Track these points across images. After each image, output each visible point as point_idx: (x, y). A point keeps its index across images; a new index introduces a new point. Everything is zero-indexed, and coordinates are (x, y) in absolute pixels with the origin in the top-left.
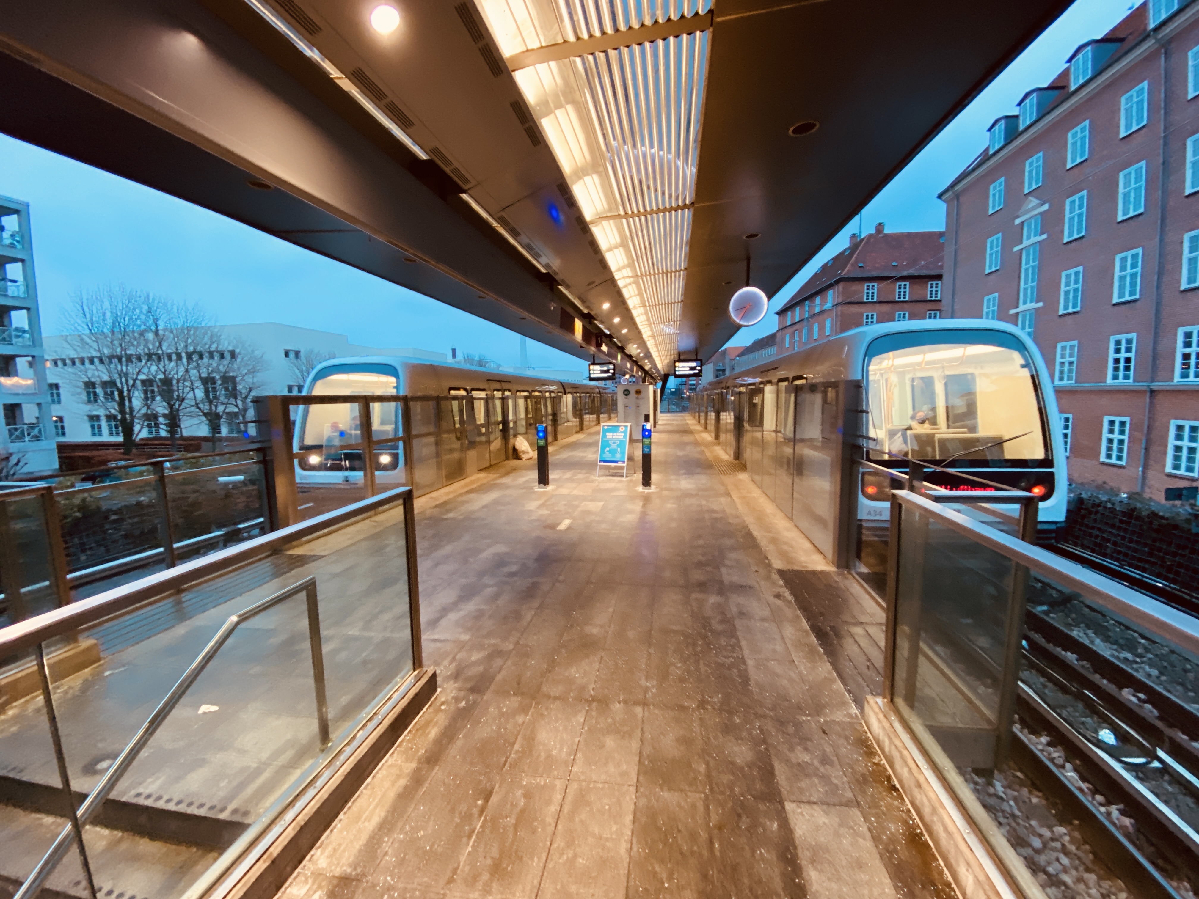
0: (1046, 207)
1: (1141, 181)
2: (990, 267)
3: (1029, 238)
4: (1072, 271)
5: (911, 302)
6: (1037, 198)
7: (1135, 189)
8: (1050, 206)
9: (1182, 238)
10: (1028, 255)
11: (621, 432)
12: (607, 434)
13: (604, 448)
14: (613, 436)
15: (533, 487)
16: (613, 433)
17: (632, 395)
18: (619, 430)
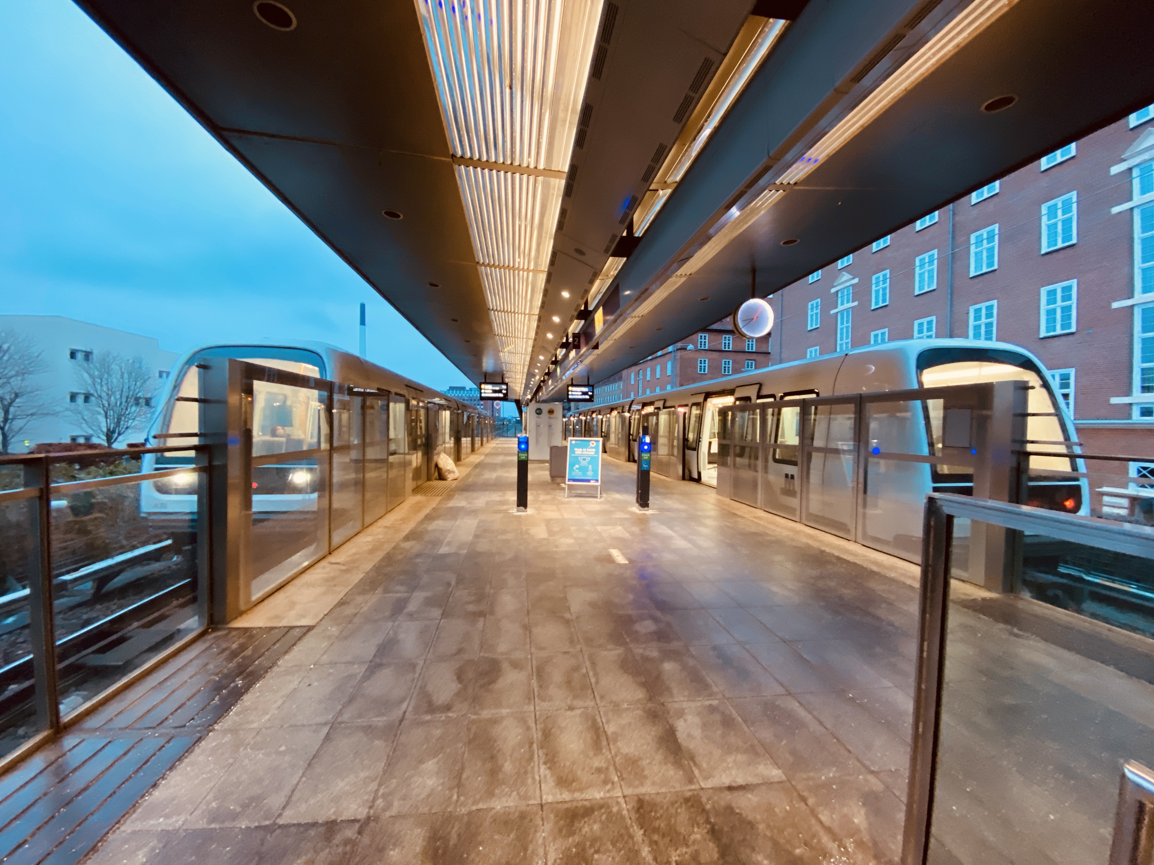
0: (856, 281)
1: (933, 265)
2: (812, 325)
3: (842, 304)
4: (879, 332)
5: (734, 352)
6: (849, 273)
7: (929, 271)
8: (859, 280)
9: (968, 310)
10: (842, 318)
11: (592, 448)
12: (576, 449)
13: (572, 465)
14: (583, 451)
15: (514, 510)
16: (582, 448)
17: (545, 414)
18: (589, 445)
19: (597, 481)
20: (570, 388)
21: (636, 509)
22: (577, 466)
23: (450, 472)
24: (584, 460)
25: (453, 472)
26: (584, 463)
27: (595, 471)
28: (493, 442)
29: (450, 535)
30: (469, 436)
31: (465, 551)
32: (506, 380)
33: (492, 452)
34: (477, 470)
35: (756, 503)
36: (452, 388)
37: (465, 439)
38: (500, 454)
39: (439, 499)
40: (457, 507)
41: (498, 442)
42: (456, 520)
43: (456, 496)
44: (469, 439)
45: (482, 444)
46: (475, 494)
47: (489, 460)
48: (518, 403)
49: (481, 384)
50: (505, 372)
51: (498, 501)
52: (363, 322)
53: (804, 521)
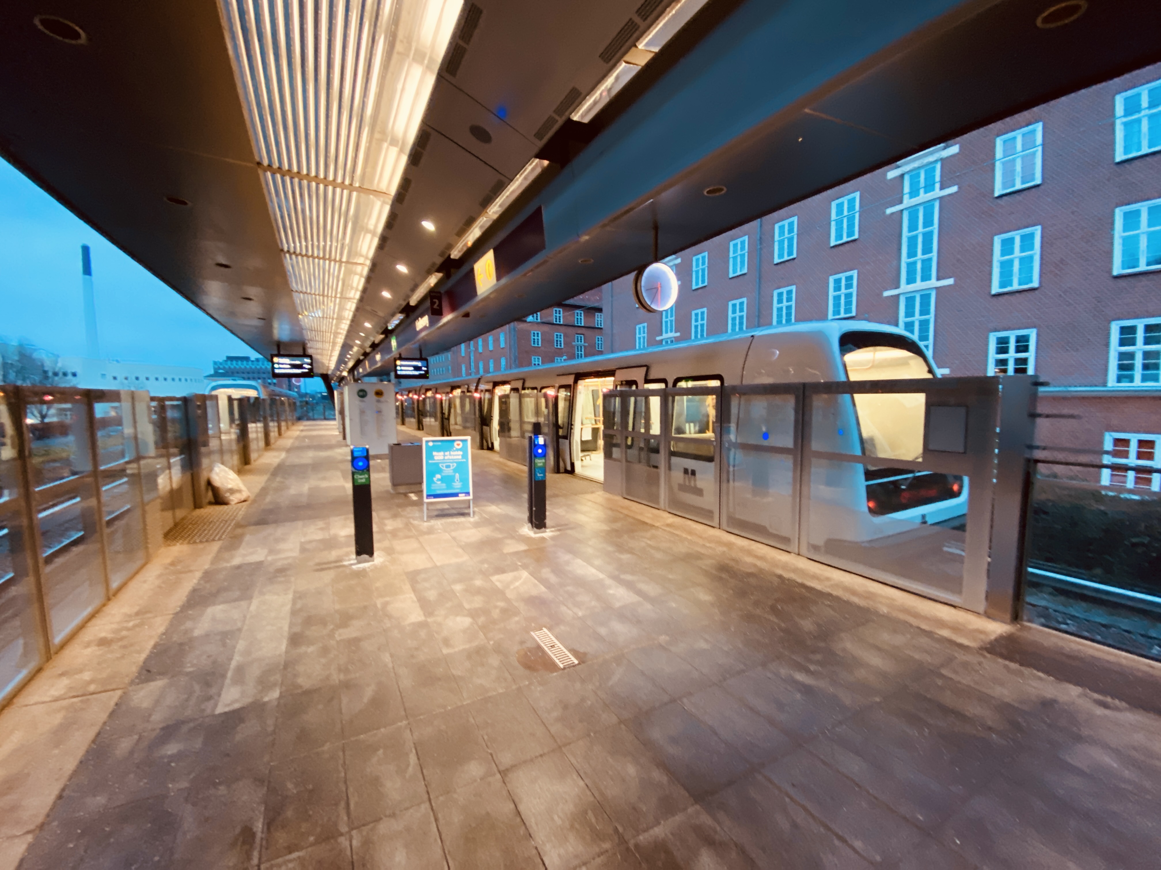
1: (744, 250)
4: (699, 311)
5: (565, 325)
7: (741, 256)
9: (773, 294)
11: (457, 450)
12: (434, 453)
13: (431, 475)
14: (444, 456)
15: (351, 559)
16: (445, 451)
17: (371, 397)
18: (453, 446)
19: (468, 494)
20: (398, 362)
21: (527, 530)
22: (438, 476)
23: (232, 491)
24: (448, 467)
25: (239, 491)
26: (448, 472)
27: (464, 481)
28: (295, 428)
29: (241, 645)
30: (259, 421)
31: (274, 694)
32: (310, 351)
33: (297, 444)
34: (278, 479)
35: (658, 502)
36: (230, 359)
37: (253, 425)
38: (309, 447)
39: (215, 547)
40: (250, 564)
41: (301, 428)
42: (250, 598)
43: (247, 538)
44: (260, 425)
45: (280, 434)
46: (279, 531)
47: (295, 459)
48: (326, 378)
49: (272, 356)
50: (307, 342)
51: (321, 541)
52: (87, 270)
53: (724, 525)
